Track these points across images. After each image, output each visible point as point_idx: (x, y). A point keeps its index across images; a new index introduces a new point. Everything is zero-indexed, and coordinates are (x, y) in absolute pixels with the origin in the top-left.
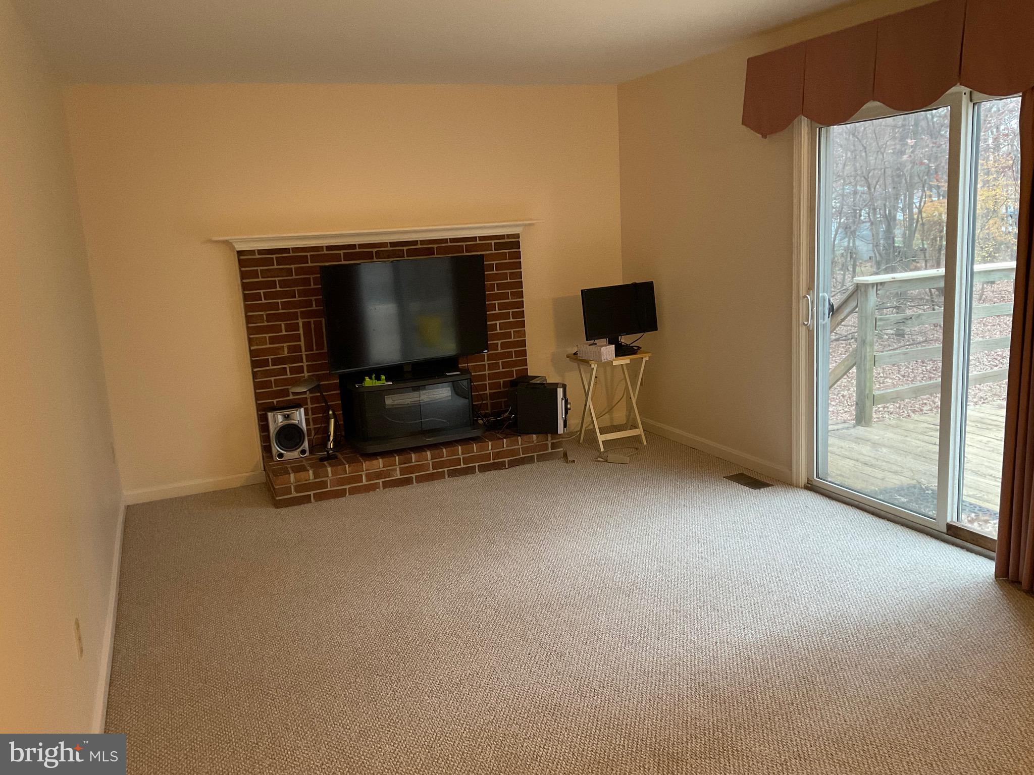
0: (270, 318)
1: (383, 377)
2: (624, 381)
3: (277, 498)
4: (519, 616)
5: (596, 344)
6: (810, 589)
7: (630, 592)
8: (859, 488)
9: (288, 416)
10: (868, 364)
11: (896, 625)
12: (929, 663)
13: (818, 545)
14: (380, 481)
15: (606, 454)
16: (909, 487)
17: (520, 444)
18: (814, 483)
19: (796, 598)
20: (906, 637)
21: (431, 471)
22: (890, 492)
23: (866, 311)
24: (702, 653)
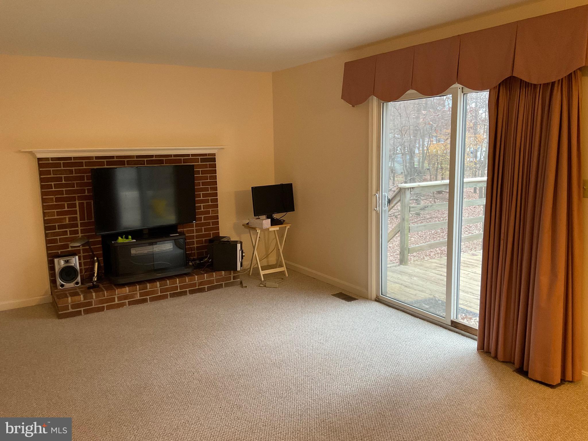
0: (57, 200)
1: (130, 237)
2: (275, 239)
3: (60, 313)
4: (214, 384)
5: (259, 218)
6: (380, 360)
7: (280, 365)
8: (404, 300)
9: (68, 261)
10: (406, 231)
11: (428, 379)
12: (446, 401)
13: (383, 333)
14: (127, 301)
15: (265, 282)
16: (430, 299)
17: (214, 276)
18: (380, 298)
19: (373, 365)
20: (433, 386)
21: (159, 294)
22: (420, 302)
23: (405, 203)
24: (322, 401)
